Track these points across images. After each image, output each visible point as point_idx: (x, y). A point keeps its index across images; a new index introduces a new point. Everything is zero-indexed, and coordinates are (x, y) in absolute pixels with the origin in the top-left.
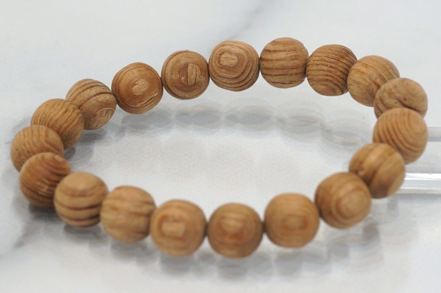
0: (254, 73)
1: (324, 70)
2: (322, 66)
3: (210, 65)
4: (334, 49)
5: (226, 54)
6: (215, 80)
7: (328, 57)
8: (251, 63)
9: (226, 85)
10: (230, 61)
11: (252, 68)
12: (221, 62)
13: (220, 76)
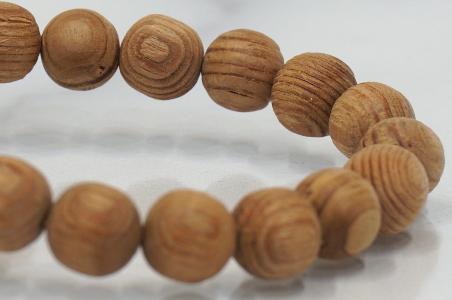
0: (190, 77)
1: (297, 93)
2: (295, 87)
3: (123, 51)
5: (152, 39)
6: (127, 76)
7: (307, 73)
8: (189, 61)
9: (142, 87)
10: (156, 51)
11: (189, 69)
12: (142, 50)
13: (135, 72)
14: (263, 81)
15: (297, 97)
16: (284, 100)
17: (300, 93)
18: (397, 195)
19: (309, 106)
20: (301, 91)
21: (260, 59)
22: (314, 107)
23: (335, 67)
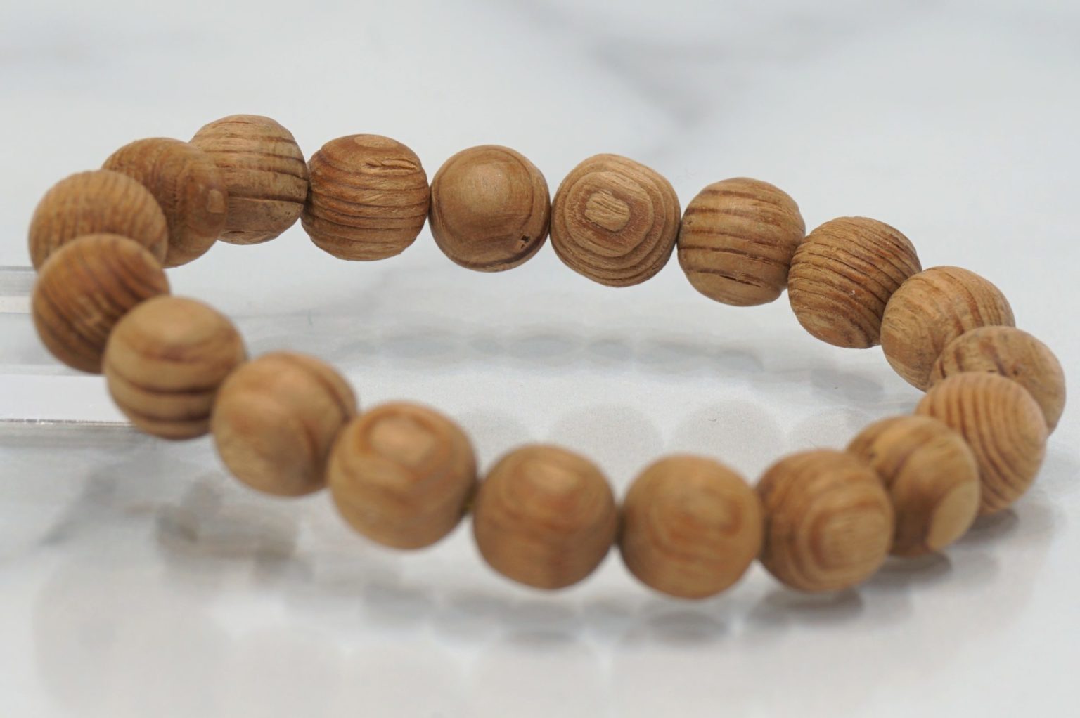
0: (661, 253)
1: (831, 282)
2: (828, 271)
3: (558, 212)
4: (866, 233)
5: (604, 194)
6: (561, 250)
7: (846, 251)
8: (661, 228)
9: (587, 268)
10: (610, 213)
11: (659, 241)
12: (587, 211)
13: (577, 245)
14: (775, 261)
15: (831, 288)
16: (810, 292)
17: (836, 282)
18: (1003, 455)
19: (850, 303)
20: (837, 279)
21: (771, 227)
22: (857, 304)
23: (890, 242)
